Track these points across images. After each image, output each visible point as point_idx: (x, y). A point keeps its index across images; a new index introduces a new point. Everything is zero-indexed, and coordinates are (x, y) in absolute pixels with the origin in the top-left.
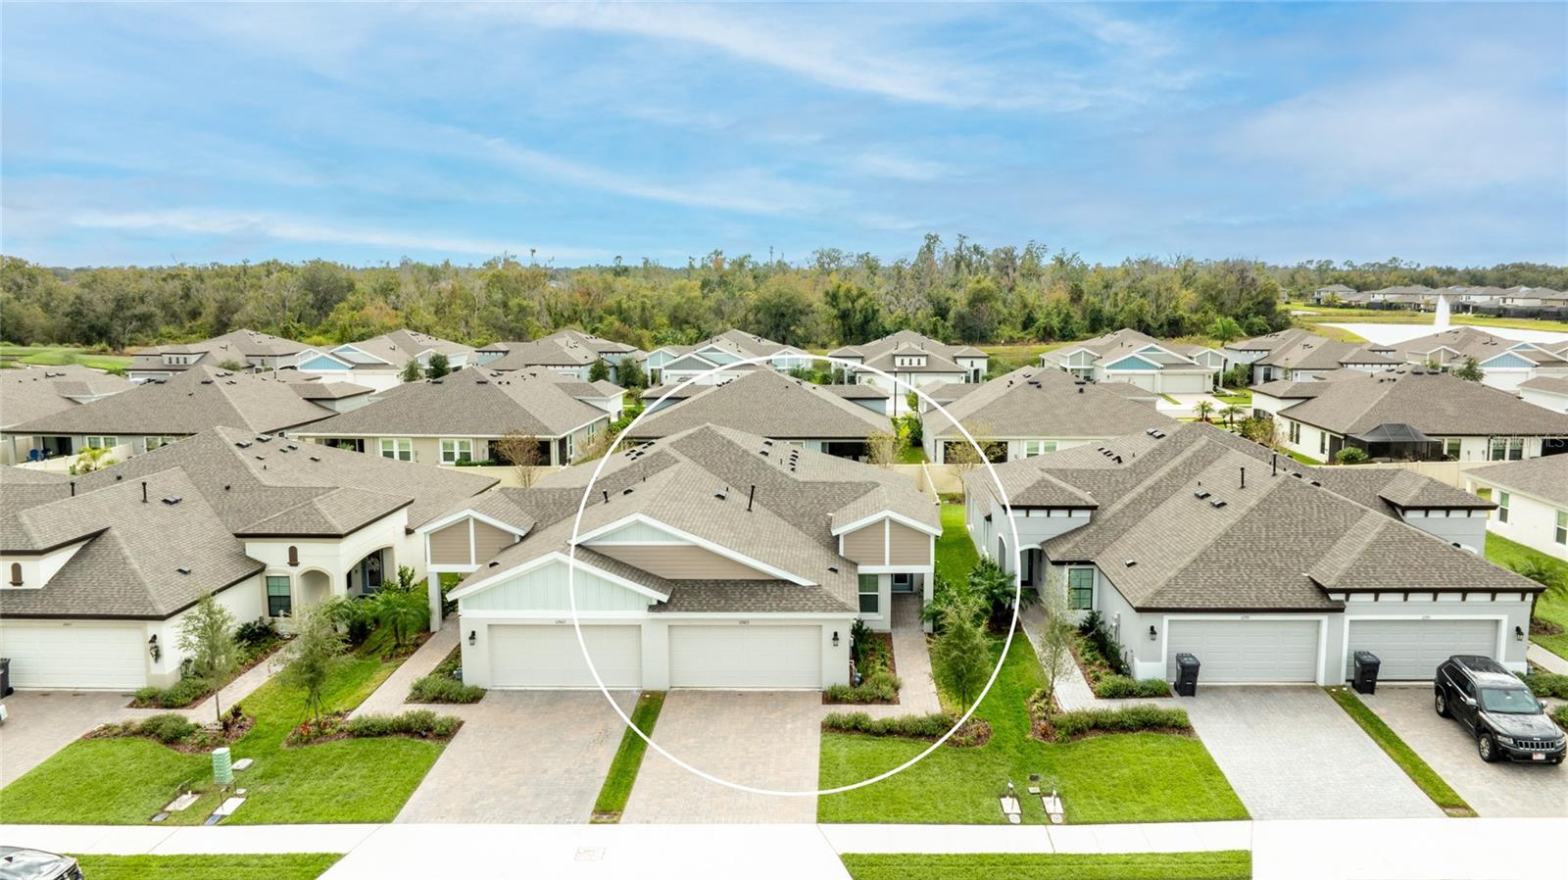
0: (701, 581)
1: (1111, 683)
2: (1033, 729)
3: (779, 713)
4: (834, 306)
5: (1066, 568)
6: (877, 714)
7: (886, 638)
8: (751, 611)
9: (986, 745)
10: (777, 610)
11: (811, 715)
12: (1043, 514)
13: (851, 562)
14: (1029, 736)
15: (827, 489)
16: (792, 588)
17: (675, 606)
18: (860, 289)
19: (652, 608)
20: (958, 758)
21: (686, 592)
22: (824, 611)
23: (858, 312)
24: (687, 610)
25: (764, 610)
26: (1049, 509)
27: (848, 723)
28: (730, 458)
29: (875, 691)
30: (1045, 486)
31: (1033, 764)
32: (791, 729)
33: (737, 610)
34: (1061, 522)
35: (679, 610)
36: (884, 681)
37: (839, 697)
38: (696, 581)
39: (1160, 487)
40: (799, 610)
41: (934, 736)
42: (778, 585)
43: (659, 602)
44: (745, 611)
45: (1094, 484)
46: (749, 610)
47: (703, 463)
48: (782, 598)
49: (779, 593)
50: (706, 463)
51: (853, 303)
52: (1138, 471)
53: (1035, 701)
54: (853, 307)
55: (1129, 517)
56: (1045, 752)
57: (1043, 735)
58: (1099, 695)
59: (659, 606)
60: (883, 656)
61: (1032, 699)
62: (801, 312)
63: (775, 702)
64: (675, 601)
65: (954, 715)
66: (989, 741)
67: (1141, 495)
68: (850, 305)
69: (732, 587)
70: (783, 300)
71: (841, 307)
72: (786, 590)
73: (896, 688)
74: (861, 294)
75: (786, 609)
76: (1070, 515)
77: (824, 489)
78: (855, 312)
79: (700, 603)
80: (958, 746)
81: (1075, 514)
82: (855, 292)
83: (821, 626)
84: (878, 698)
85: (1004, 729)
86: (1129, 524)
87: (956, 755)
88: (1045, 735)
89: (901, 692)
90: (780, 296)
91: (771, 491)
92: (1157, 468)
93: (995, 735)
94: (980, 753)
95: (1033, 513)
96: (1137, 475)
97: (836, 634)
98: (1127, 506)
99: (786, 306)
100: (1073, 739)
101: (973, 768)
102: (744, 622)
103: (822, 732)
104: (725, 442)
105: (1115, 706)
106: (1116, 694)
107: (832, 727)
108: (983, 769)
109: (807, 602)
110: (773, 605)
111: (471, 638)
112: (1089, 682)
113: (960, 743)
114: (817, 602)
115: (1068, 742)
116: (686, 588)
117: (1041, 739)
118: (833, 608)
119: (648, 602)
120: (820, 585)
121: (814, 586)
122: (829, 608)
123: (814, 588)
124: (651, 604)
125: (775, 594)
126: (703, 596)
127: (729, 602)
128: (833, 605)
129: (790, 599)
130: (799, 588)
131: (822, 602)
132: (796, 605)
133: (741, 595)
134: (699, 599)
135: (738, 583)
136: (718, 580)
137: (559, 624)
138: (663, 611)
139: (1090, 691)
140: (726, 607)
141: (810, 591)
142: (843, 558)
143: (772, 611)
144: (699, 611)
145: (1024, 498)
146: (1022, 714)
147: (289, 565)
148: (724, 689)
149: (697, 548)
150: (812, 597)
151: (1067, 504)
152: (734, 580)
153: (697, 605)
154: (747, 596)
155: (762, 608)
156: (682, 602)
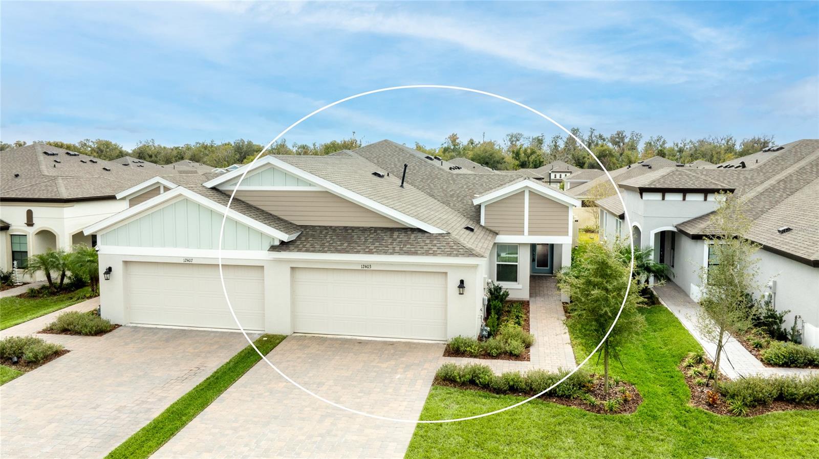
0: (331, 227)
1: (783, 349)
2: (693, 397)
3: (393, 362)
4: (517, 160)
5: (707, 242)
6: (499, 369)
7: (525, 304)
8: (372, 253)
9: (636, 413)
10: (399, 253)
11: (426, 366)
12: (679, 197)
13: (491, 231)
14: (690, 405)
15: (477, 178)
16: (420, 235)
17: (297, 247)
18: (532, 149)
19: (273, 248)
20: (600, 427)
21: (313, 236)
22: (449, 255)
23: (531, 163)
24: (307, 251)
25: (386, 253)
26: (685, 192)
27: (464, 376)
28: (399, 159)
29: (502, 345)
30: (679, 175)
31: (704, 442)
32: (399, 378)
33: (358, 252)
34: (696, 205)
35: (300, 250)
36: (514, 337)
37: (462, 349)
38: (326, 228)
39: (791, 180)
40: (422, 254)
41: (568, 397)
42: (406, 232)
43: (282, 243)
44: (366, 253)
45: (725, 179)
46: (371, 252)
47: (376, 161)
48: (407, 242)
49: (405, 239)
50: (378, 161)
51: (528, 158)
52: (764, 171)
53: (690, 366)
54: (528, 160)
55: (765, 202)
56: (716, 427)
57: (710, 405)
58: (769, 363)
59: (284, 245)
60: (517, 317)
61: (685, 364)
62: (498, 162)
63: (392, 351)
64: (298, 243)
65: (593, 376)
66: (640, 408)
67: (774, 186)
68: (526, 159)
69: (360, 233)
70: (487, 154)
71: (521, 160)
72: (413, 236)
73: (528, 346)
74: (533, 152)
75: (408, 253)
76: (705, 200)
77: (474, 179)
78: (529, 163)
79: (323, 245)
80: (598, 412)
81: (711, 198)
82: (529, 151)
83: (446, 273)
84: (505, 353)
85: (656, 394)
86: (767, 207)
87: (597, 423)
88: (712, 405)
89: (532, 349)
90: (486, 152)
91: (427, 179)
92: (782, 169)
93: (646, 401)
94: (628, 423)
95: (669, 197)
96: (764, 173)
97: (462, 282)
98: (761, 194)
99: (489, 158)
100: (753, 413)
101: (620, 442)
102: (366, 267)
103: (433, 385)
104: (397, 149)
106: (792, 363)
107: (446, 379)
108: (635, 445)
109: (433, 247)
110: (396, 249)
111: (106, 273)
112: (750, 350)
113: (601, 408)
114: (442, 247)
115: (747, 415)
116: (314, 233)
117: (707, 409)
118: (459, 253)
119: (270, 243)
120: (449, 233)
121: (443, 234)
122: (455, 252)
123: (443, 235)
124: (272, 244)
125: (401, 239)
126: (328, 240)
127: (352, 245)
128: (460, 250)
129: (414, 244)
130: (427, 235)
131: (448, 247)
132: (420, 249)
133: (366, 240)
134: (323, 242)
135: (366, 230)
136: (347, 227)
137: (187, 262)
138: (285, 251)
139: (754, 357)
140: (347, 250)
141: (438, 237)
142: (484, 227)
143: (393, 254)
144: (319, 251)
145: (659, 182)
146: (676, 379)
147: (26, 225)
148: (346, 337)
149: (327, 194)
150: (439, 242)
151: (703, 187)
152: (363, 227)
153: (319, 246)
154: (371, 241)
155: (383, 251)
156: (305, 244)
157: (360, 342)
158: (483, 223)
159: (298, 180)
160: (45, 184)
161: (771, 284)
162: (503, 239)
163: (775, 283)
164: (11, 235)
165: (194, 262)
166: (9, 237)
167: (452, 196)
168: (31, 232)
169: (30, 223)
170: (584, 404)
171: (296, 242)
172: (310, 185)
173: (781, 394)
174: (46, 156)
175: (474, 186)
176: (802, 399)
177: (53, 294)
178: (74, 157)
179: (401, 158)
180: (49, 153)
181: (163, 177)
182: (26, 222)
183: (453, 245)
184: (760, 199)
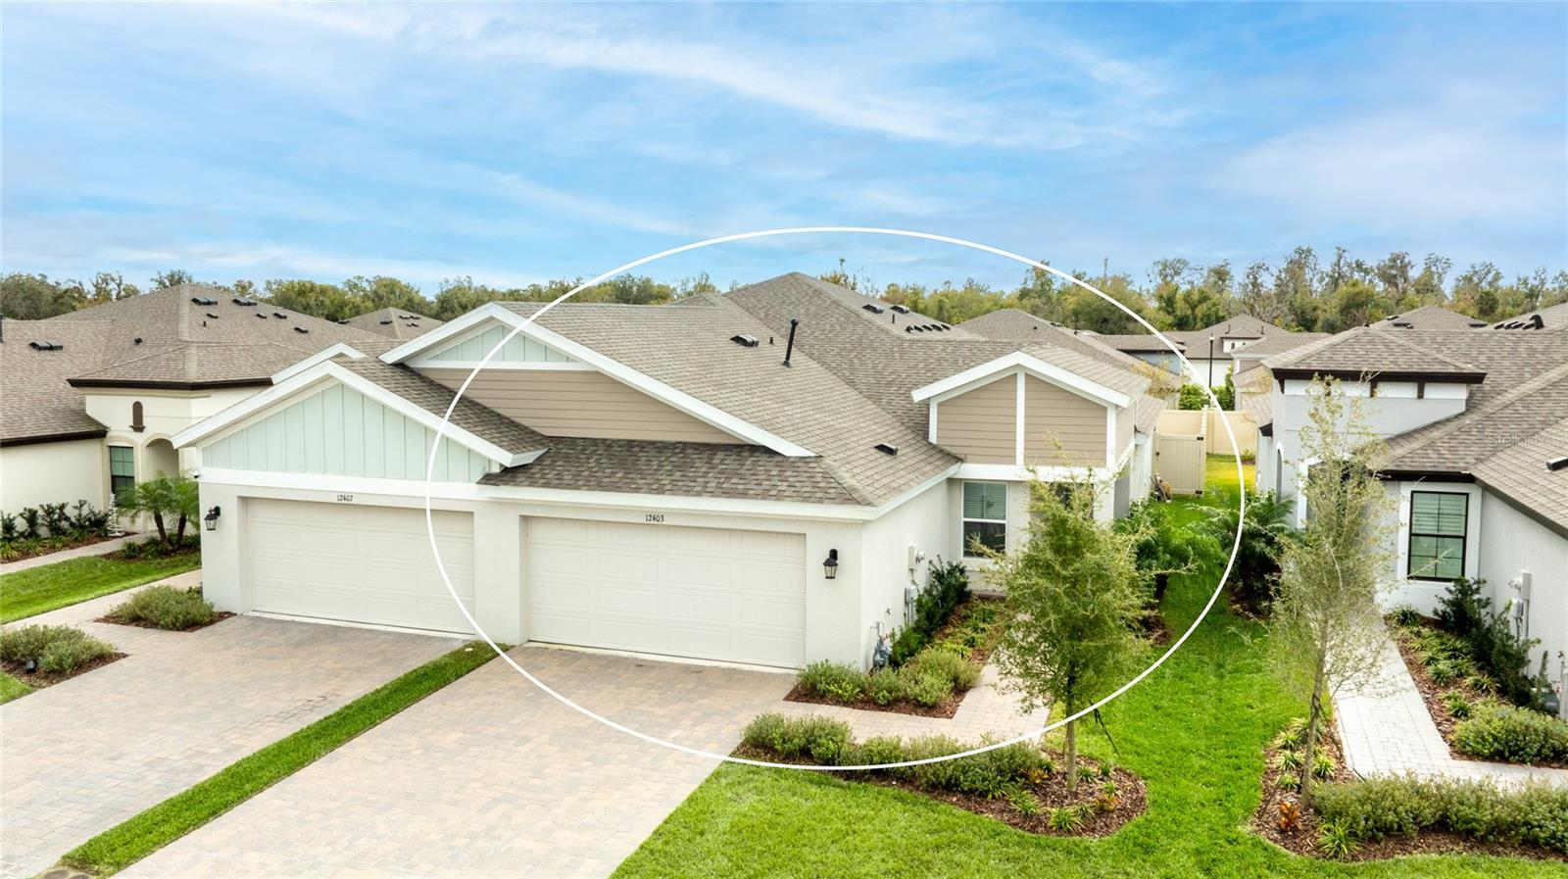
0: (604, 440)
1: (1496, 723)
2: (1260, 812)
3: (681, 706)
4: (1169, 313)
5: (1406, 489)
10: (713, 494)
12: (1361, 389)
13: (948, 454)
14: (1246, 828)
16: (765, 457)
18: (1203, 292)
19: (489, 479)
21: (567, 456)
22: (806, 499)
23: (1198, 320)
24: (546, 485)
25: (687, 492)
26: (1375, 378)
27: (792, 739)
32: (675, 737)
33: (637, 490)
34: (1396, 406)
35: (532, 484)
37: (821, 688)
38: (594, 442)
40: (756, 496)
41: (983, 795)
42: (739, 454)
43: (505, 469)
44: (651, 491)
46: (660, 491)
48: (735, 473)
49: (734, 465)
51: (1193, 310)
54: (1193, 314)
57: (1282, 831)
58: (1463, 750)
59: (508, 475)
61: (1279, 742)
63: (691, 685)
64: (535, 470)
66: (1128, 827)
68: (1189, 312)
69: (654, 453)
71: (1178, 313)
72: (748, 461)
73: (962, 688)
74: (1204, 298)
75: (730, 494)
76: (1421, 396)
78: (1195, 319)
79: (577, 475)
80: (1033, 829)
81: (1433, 392)
82: (1196, 297)
83: (804, 535)
84: (906, 699)
85: (1182, 800)
88: (1287, 831)
89: (968, 697)
93: (1151, 814)
95: (1338, 388)
97: (834, 554)
99: (1109, 310)
100: (1364, 853)
102: (655, 518)
103: (733, 751)
105: (1509, 782)
106: (1513, 753)
107: (760, 742)
109: (779, 483)
110: (709, 485)
111: (210, 517)
112: (1439, 720)
113: (1040, 822)
114: (798, 484)
115: (1354, 858)
116: (570, 451)
117: (1275, 841)
118: (827, 496)
119: (484, 469)
120: (821, 456)
121: (809, 457)
122: (819, 495)
123: (808, 460)
124: (487, 470)
125: (725, 467)
126: (590, 465)
127: (631, 476)
128: (830, 491)
129: (747, 477)
130: (777, 459)
131: (809, 484)
132: (755, 487)
133: (660, 466)
134: (580, 469)
135: (666, 448)
136: (634, 441)
137: (343, 502)
138: (506, 484)
139: (1439, 736)
140: (619, 485)
141: (796, 465)
142: (934, 447)
143: (701, 496)
144: (568, 487)
145: (1320, 359)
146: (1244, 771)
147: (131, 429)
148: (619, 653)
149: (598, 377)
150: (795, 474)
151: (1415, 369)
152: (663, 442)
153: (570, 477)
154: (670, 468)
155: (685, 488)
156: (546, 472)
157: (640, 665)
158: (933, 438)
159: (547, 350)
160: (167, 356)
161: (1519, 580)
162: (973, 471)
163: (1528, 578)
164: (111, 447)
165: (354, 501)
166: (107, 450)
167: (890, 384)
168: (140, 440)
169: (138, 427)
170: (1010, 811)
171: (531, 468)
172: (568, 359)
173: (1445, 817)
174: (195, 306)
175: (940, 364)
176: (1490, 831)
177: (165, 553)
178: (246, 307)
179: (813, 309)
180: (201, 300)
181: (350, 345)
182: (132, 424)
183: (819, 480)
184: (1549, 395)
